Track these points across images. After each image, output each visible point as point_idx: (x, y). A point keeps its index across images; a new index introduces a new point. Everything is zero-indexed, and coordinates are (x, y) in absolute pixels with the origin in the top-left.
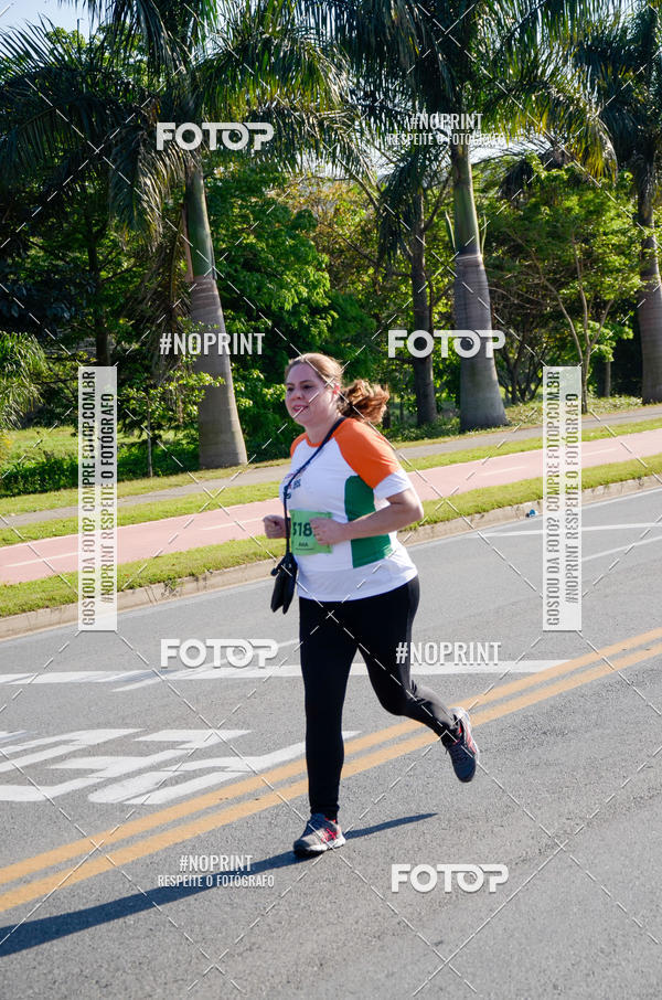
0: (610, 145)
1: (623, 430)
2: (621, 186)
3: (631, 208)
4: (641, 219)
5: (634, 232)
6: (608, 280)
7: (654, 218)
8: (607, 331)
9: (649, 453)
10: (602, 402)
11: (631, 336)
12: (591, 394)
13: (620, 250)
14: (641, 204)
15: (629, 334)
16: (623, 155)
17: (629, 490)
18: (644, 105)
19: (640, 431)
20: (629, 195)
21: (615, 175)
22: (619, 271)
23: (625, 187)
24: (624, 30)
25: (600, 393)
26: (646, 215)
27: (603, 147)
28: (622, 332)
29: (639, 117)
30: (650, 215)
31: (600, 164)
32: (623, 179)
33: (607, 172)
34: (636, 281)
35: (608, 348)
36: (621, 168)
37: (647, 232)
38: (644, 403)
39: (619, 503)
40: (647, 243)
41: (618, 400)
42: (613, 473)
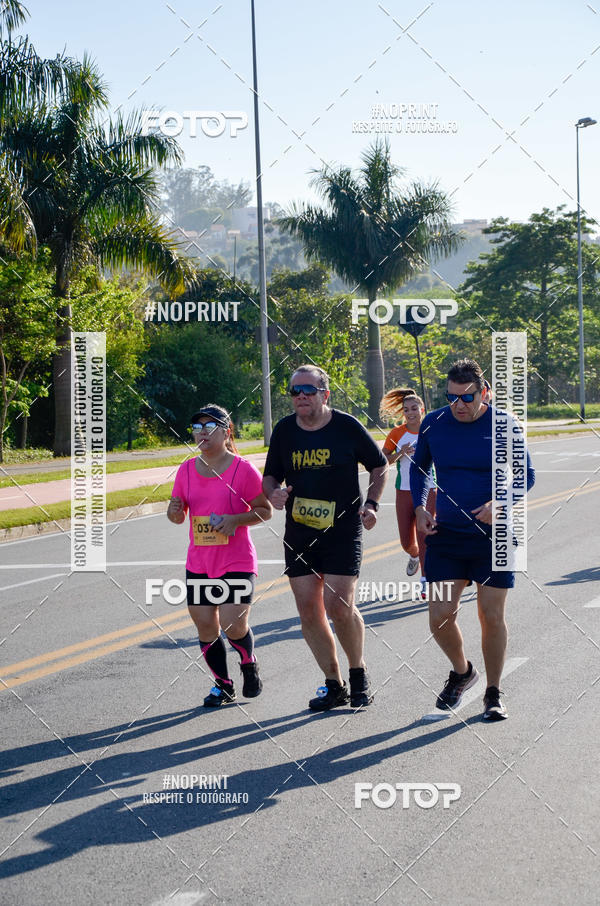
0: (31, 223)
1: (31, 480)
2: (40, 260)
3: (50, 280)
4: (59, 291)
5: (51, 301)
6: (26, 343)
7: (70, 290)
8: (25, 389)
9: (51, 501)
10: (18, 453)
11: (47, 395)
12: (8, 446)
13: (39, 317)
14: (58, 277)
15: (45, 392)
16: (43, 233)
17: (29, 535)
18: (65, 189)
19: (47, 481)
20: (49, 269)
21: (35, 250)
22: (36, 335)
23: (44, 260)
24: (50, 121)
25: (17, 444)
26: (63, 287)
27: (24, 225)
28: (38, 390)
29: (60, 198)
30: (67, 286)
31: (22, 239)
32: (42, 253)
33: (28, 246)
34: (52, 345)
35: (25, 405)
36: (41, 243)
37: (63, 302)
38: (55, 456)
39: (18, 546)
40: (64, 312)
41: (32, 452)
42: (16, 518)
